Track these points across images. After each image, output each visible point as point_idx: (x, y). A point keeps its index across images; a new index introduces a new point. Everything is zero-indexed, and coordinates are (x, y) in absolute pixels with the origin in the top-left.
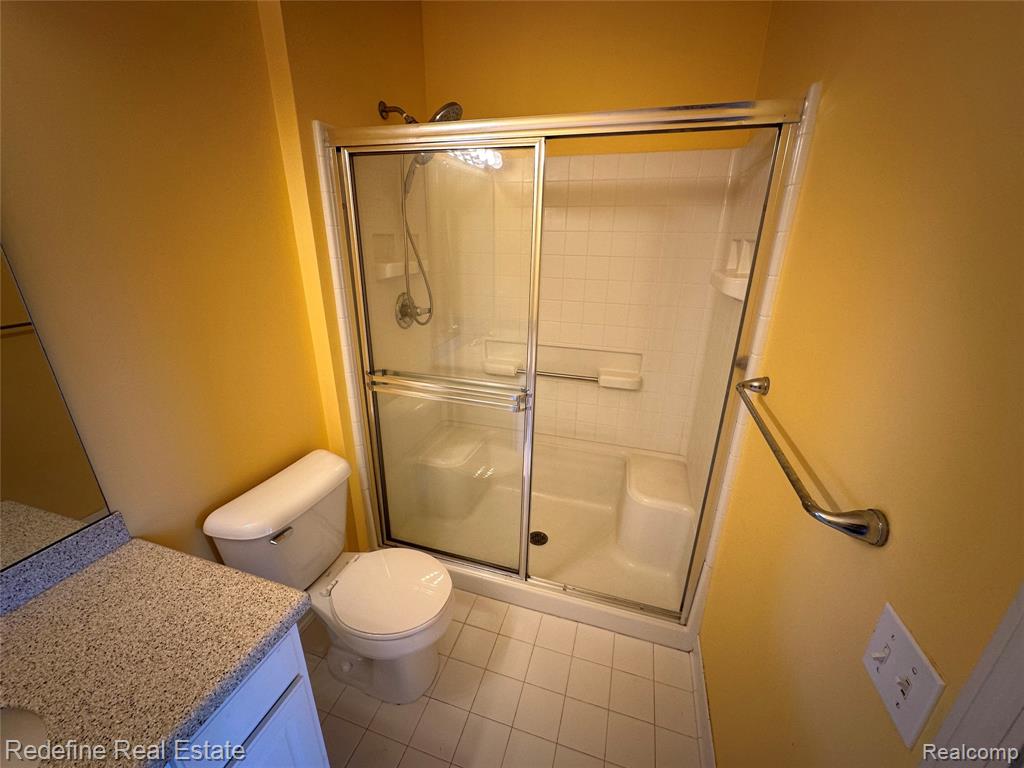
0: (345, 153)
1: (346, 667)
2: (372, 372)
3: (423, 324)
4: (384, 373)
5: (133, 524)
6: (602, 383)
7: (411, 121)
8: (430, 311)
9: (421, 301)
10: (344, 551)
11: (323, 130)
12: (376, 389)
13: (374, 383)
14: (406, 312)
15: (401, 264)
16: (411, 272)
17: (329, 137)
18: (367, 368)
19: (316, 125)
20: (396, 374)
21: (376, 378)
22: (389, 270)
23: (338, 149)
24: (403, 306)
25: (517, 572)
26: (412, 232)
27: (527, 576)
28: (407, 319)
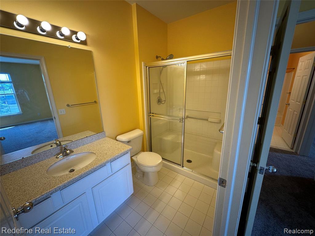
0: (148, 68)
1: (139, 176)
2: (150, 113)
3: (163, 104)
4: (153, 113)
5: (107, 134)
6: (209, 120)
7: (163, 59)
8: (165, 101)
9: (163, 98)
10: (141, 151)
11: (144, 63)
12: (150, 117)
13: (150, 115)
14: (159, 101)
15: (159, 90)
16: (161, 92)
17: (145, 64)
18: (149, 112)
19: (143, 63)
20: (155, 114)
21: (151, 114)
22: (156, 91)
23: (146, 67)
24: (158, 100)
25: (180, 165)
26: (162, 83)
27: (183, 167)
28: (160, 103)
